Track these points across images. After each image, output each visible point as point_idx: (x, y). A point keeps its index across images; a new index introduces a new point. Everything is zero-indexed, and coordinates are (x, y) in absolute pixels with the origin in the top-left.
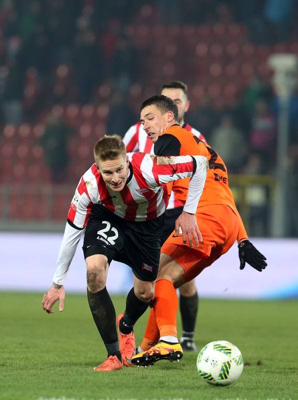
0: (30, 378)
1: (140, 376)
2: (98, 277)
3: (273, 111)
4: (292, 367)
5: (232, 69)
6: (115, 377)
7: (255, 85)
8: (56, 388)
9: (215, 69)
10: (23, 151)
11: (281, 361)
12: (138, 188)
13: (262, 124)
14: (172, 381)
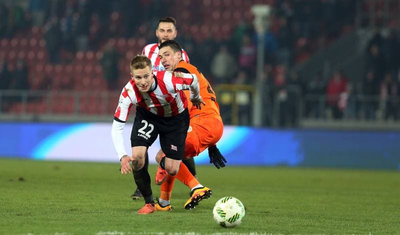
0: (93, 218)
1: (167, 217)
2: (139, 163)
3: (254, 42)
4: (266, 211)
5: (227, 15)
6: (150, 218)
7: (242, 25)
8: (111, 225)
9: (216, 15)
10: (89, 69)
11: (259, 207)
12: (162, 94)
13: (247, 51)
14: (187, 221)
